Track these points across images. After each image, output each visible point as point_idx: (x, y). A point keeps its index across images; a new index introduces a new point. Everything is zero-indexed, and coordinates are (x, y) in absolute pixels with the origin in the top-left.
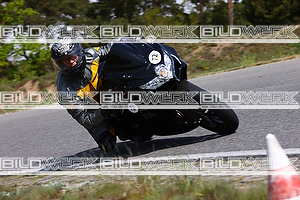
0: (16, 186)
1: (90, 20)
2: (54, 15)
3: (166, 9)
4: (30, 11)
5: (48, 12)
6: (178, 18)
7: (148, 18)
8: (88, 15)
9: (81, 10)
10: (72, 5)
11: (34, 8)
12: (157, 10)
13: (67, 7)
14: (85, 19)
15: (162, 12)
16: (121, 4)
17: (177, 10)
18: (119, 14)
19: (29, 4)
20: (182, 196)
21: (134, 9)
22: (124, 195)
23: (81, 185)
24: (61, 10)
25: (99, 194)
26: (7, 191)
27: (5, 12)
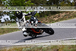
0: (31, 47)
1: (47, 5)
2: (38, 4)
3: (66, 2)
4: (32, 4)
5: (37, 4)
6: (69, 4)
7: (62, 4)
8: (47, 4)
9: (45, 3)
10: (42, 2)
11: (33, 3)
12: (64, 2)
13: (41, 2)
14: (46, 5)
15: (65, 2)
16: (55, 1)
17: (69, 2)
18: (54, 3)
19: (32, 2)
20: (73, 48)
21: (58, 2)
22: (58, 48)
23: (47, 46)
24: (40, 3)
25: (52, 48)
26: (29, 48)
27: (26, 4)
